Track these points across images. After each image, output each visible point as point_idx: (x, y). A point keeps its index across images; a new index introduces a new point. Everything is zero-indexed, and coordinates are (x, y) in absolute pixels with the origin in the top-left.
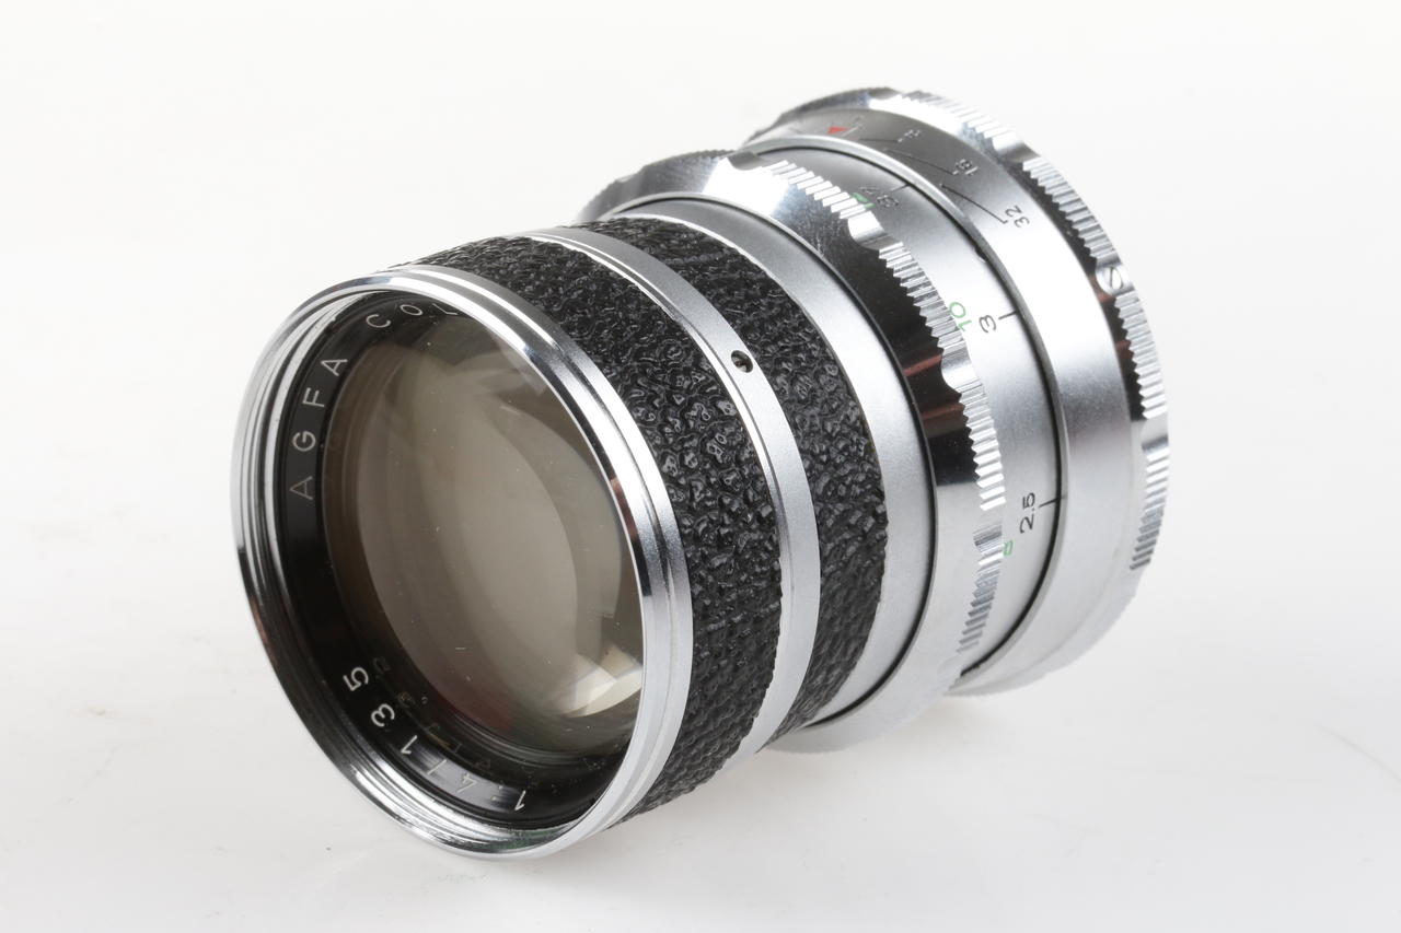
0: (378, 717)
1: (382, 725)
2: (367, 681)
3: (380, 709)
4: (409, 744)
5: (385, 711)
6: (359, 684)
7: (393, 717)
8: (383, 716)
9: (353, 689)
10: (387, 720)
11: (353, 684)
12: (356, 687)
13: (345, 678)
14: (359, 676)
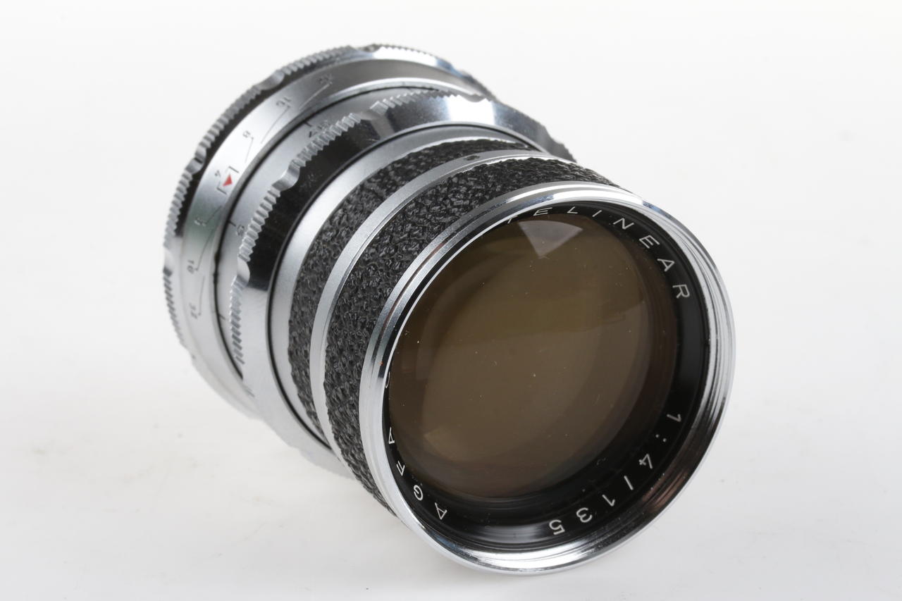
0: (585, 519)
1: (591, 517)
2: (559, 521)
3: (579, 516)
4: (608, 501)
5: (581, 513)
6: (560, 526)
7: (587, 509)
8: (585, 515)
9: (563, 531)
10: (588, 513)
11: (560, 529)
12: (562, 528)
13: (555, 533)
14: (555, 525)
